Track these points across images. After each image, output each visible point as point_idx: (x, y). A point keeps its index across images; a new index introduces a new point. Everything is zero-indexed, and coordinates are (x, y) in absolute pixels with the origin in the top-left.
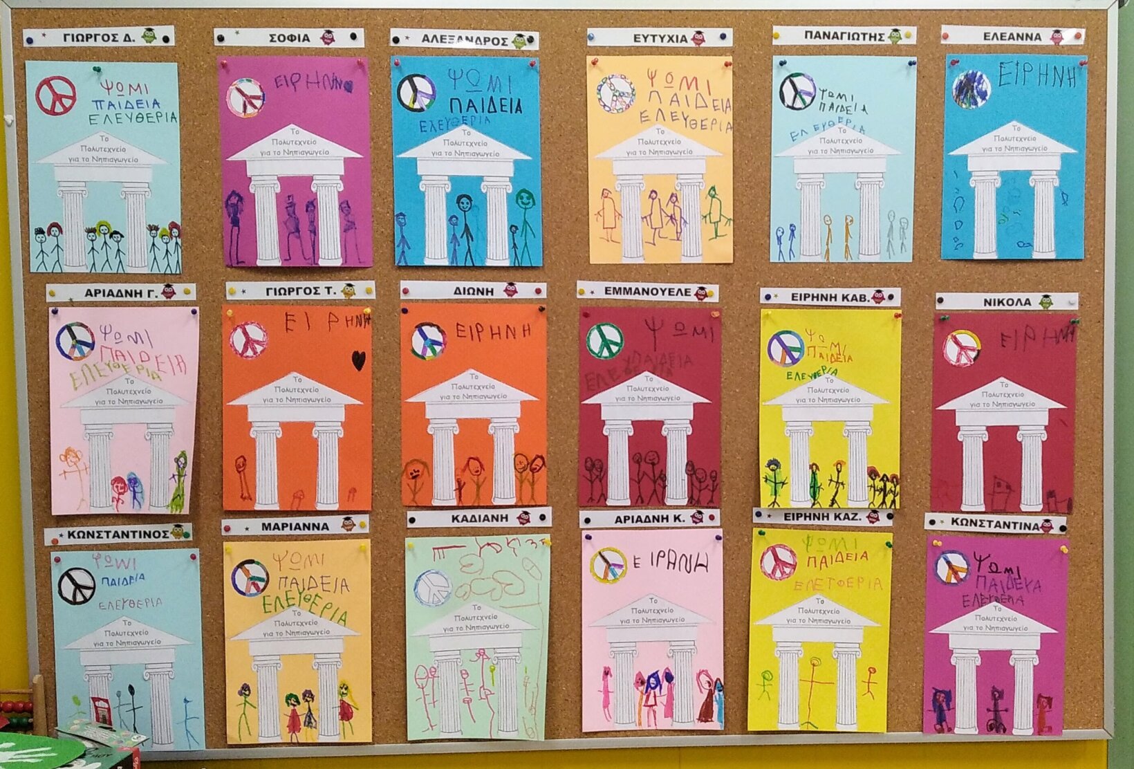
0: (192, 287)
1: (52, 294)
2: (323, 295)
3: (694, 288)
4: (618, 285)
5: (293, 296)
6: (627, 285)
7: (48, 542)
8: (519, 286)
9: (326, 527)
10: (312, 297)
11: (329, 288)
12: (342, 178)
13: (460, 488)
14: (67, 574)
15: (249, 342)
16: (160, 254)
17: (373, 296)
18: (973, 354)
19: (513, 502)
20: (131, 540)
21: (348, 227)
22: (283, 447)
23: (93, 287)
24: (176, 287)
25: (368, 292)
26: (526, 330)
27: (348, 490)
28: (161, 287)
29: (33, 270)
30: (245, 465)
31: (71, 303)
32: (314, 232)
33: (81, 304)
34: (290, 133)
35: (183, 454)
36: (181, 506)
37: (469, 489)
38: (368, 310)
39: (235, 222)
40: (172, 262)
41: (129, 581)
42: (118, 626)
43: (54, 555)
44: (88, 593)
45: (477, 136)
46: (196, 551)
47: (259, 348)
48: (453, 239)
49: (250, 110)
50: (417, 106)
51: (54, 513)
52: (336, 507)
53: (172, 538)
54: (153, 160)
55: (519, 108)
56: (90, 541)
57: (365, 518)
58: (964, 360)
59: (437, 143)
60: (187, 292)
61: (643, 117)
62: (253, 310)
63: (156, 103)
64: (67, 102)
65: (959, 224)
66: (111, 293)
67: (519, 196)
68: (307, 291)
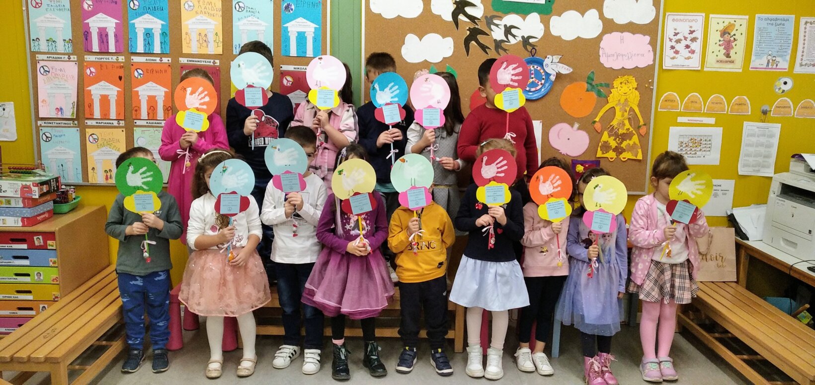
0: (76, 57)
1: (38, 57)
2: (111, 60)
3: (212, 61)
4: (190, 59)
5: (103, 60)
6: (193, 59)
7: (39, 125)
8: (163, 59)
9: (113, 124)
10: (108, 60)
11: (112, 58)
12: (115, 28)
13: (148, 114)
14: (44, 134)
15: (91, 72)
16: (67, 47)
17: (124, 61)
18: (291, 83)
19: (163, 119)
20: (61, 125)
21: (117, 41)
22: (101, 101)
23: (49, 56)
24: (71, 56)
25: (123, 59)
26: (166, 71)
27: (118, 114)
28: (67, 57)
29: (32, 50)
30: (91, 106)
31: (43, 60)
32: (108, 42)
33: (46, 60)
34: (100, 15)
35: (74, 102)
36: (74, 116)
37: (151, 115)
38: (122, 65)
39: (87, 39)
40: (70, 50)
41: (60, 136)
42: (58, 148)
43: (40, 128)
44: (50, 139)
45: (151, 17)
46: (78, 129)
47: (94, 74)
48: (145, 45)
49: (90, 9)
50: (135, 8)
51: (40, 117)
52: (115, 118)
53: (72, 125)
54: (64, 22)
55: (162, 9)
56: (51, 125)
57: (123, 122)
58: (288, 85)
59: (140, 19)
60: (74, 58)
61: (197, 13)
62: (92, 64)
63: (64, 6)
64: (40, 5)
65: (286, 46)
66: (54, 58)
67: (163, 34)
68: (106, 59)
